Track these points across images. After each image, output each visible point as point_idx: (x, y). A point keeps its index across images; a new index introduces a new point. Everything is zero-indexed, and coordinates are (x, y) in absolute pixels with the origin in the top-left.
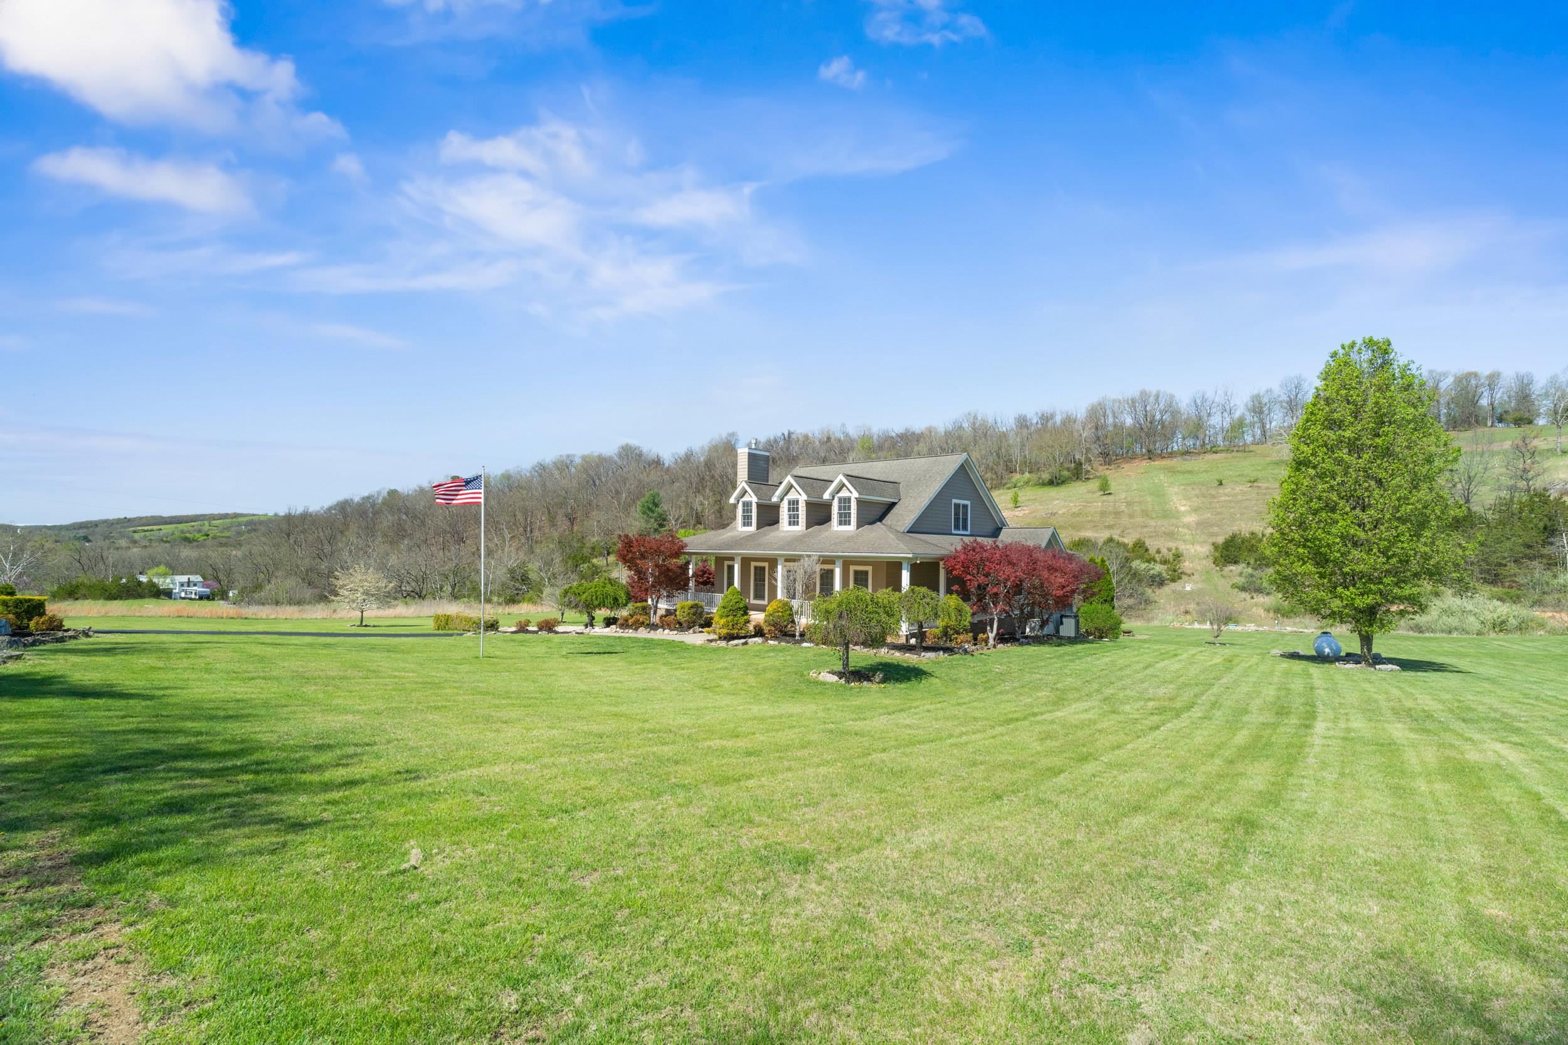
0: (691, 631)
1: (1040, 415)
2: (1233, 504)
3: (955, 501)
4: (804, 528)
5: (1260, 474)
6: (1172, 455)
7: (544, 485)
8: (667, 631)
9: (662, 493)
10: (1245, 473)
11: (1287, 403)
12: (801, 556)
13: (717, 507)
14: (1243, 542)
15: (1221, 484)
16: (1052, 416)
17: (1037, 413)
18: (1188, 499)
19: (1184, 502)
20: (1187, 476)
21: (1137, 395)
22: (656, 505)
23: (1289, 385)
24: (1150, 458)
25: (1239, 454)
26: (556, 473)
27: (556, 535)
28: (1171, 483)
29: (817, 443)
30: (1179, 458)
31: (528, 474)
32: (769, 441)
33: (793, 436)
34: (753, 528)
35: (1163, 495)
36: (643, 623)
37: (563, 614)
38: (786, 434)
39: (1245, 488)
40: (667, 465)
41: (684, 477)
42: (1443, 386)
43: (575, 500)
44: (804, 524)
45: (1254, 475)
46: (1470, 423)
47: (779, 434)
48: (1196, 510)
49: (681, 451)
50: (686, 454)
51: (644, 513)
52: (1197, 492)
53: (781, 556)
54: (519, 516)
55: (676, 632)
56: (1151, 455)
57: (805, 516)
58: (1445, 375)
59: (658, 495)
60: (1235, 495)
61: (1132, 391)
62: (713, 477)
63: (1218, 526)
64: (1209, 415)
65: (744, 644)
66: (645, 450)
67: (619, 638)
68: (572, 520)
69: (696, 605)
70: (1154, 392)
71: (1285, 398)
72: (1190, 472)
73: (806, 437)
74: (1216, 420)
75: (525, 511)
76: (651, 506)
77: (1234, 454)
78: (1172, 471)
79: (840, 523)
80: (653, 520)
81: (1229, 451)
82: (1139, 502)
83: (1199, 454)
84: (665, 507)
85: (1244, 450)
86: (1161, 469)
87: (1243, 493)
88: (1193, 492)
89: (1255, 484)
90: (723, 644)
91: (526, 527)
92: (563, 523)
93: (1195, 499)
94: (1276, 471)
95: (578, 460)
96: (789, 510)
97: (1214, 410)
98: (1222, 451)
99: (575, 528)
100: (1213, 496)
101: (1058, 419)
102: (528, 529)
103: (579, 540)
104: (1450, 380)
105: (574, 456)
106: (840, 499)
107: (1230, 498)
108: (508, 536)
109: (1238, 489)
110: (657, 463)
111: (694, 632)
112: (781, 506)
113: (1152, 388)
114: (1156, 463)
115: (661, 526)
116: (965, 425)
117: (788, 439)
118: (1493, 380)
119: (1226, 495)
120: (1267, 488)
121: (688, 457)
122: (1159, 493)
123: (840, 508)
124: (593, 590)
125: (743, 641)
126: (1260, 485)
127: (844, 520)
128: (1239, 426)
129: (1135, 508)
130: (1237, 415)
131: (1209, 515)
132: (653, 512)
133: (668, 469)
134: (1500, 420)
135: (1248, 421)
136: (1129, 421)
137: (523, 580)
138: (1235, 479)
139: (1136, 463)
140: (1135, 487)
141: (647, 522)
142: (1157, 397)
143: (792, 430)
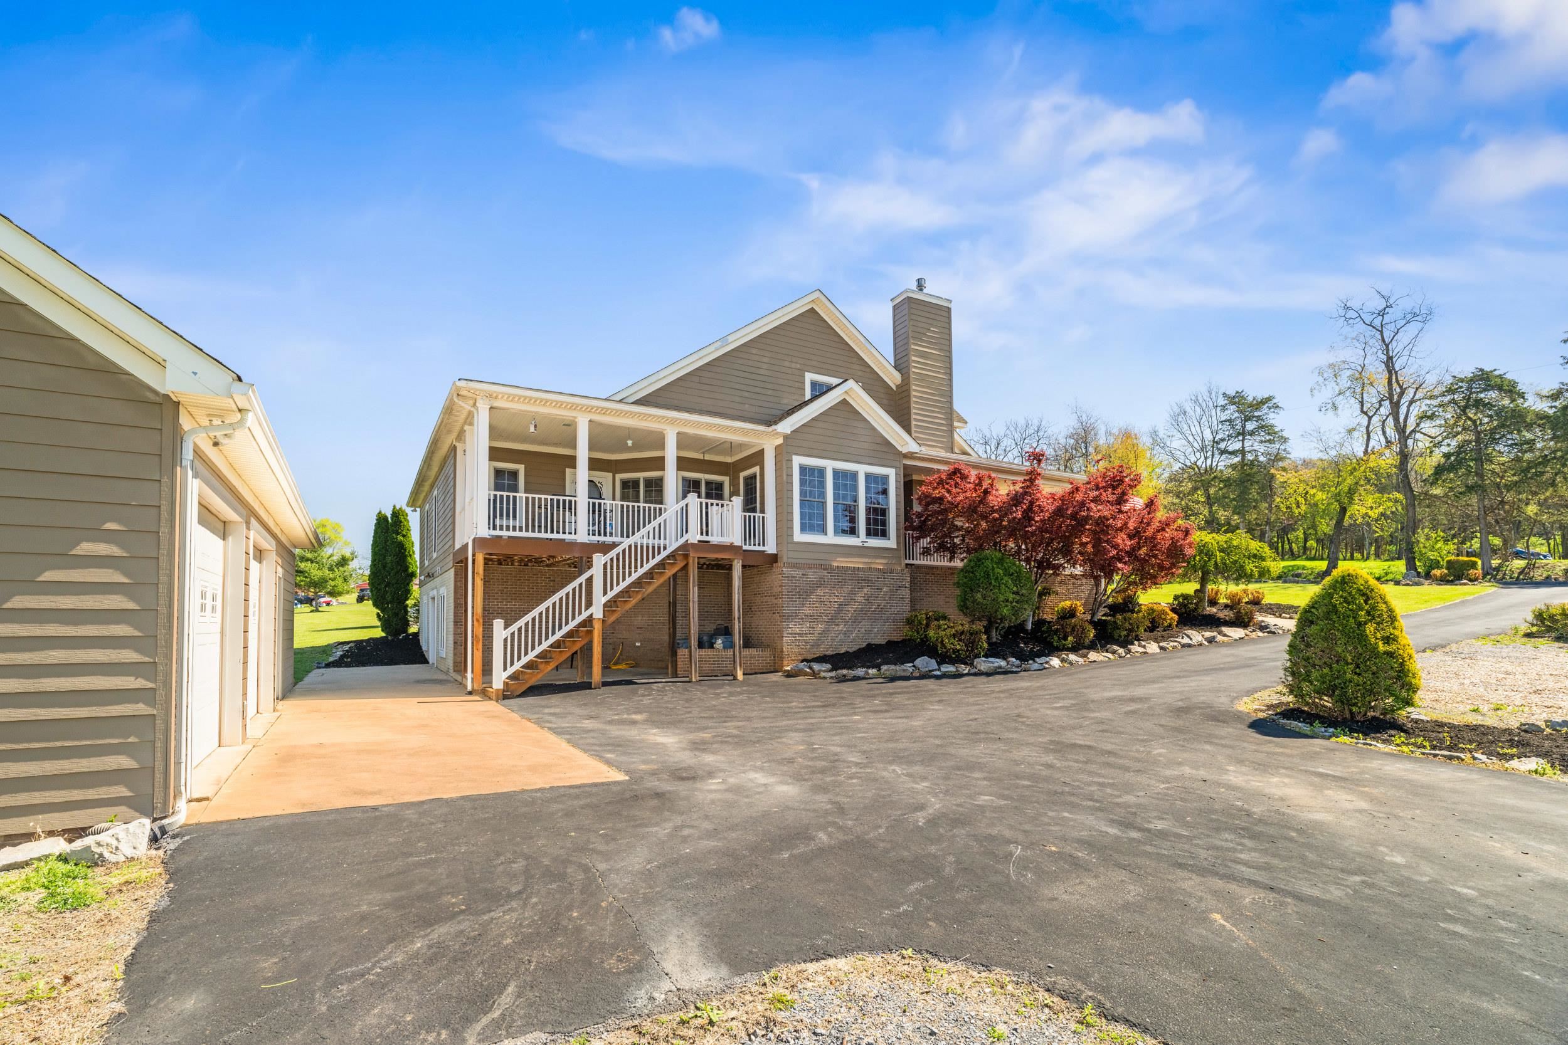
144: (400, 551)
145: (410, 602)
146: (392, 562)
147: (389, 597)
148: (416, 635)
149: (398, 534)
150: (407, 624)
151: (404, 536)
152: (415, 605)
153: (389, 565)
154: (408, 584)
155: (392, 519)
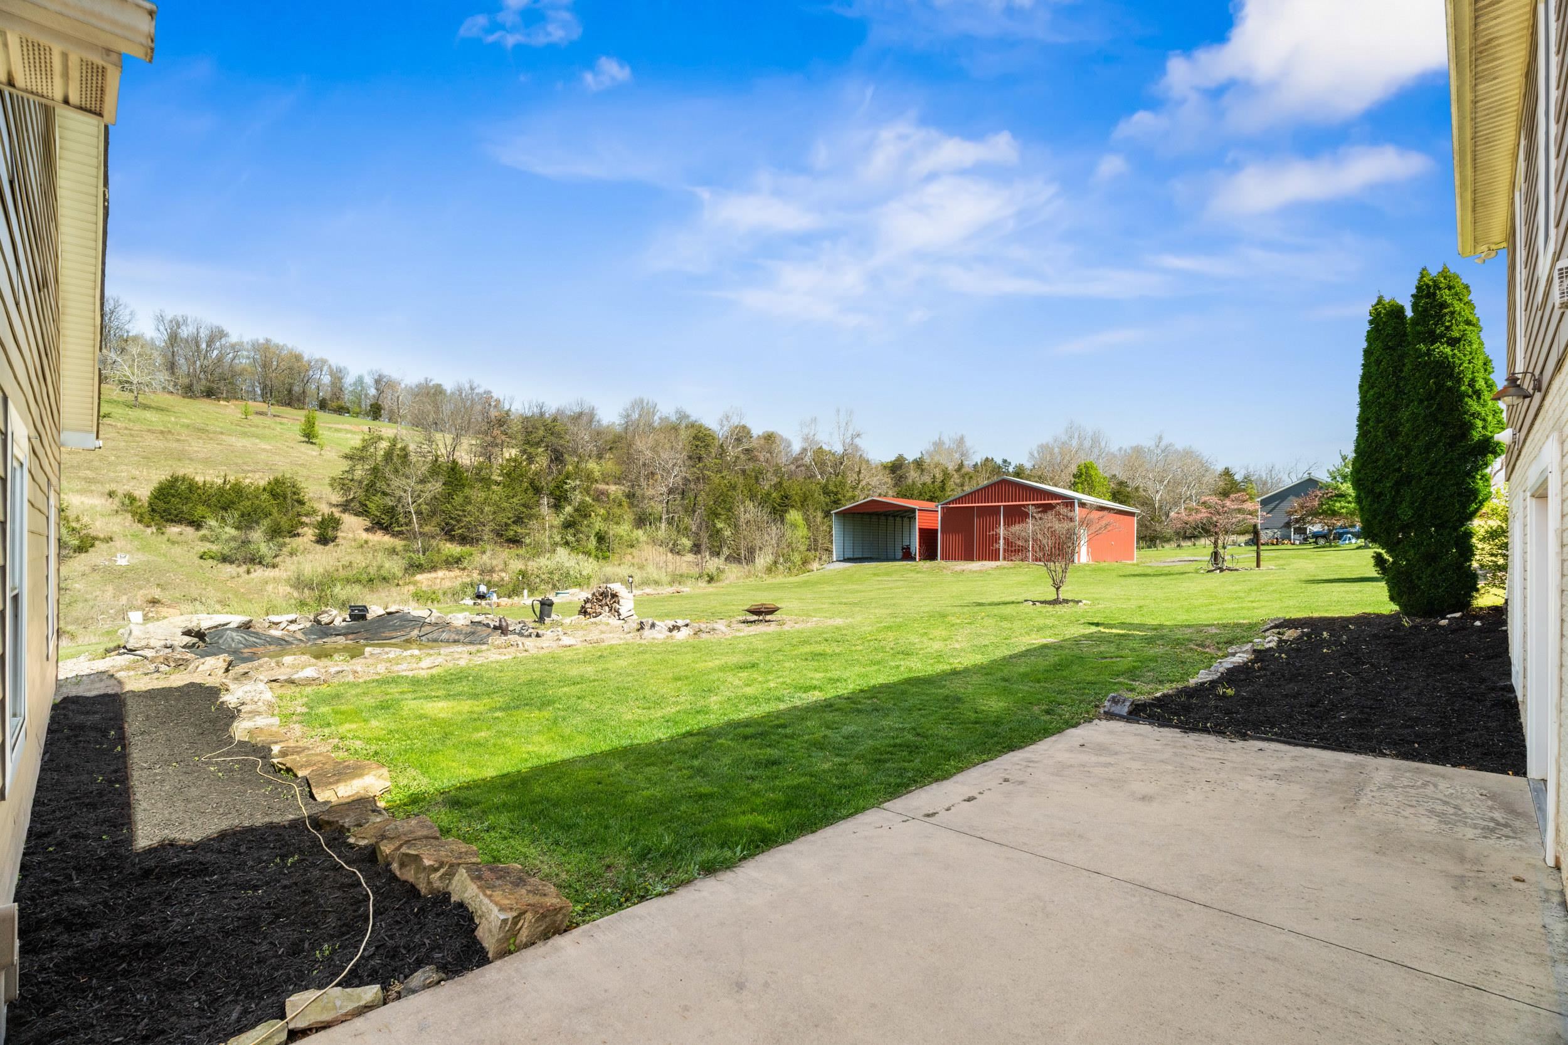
144: (1440, 386)
145: (1479, 526)
146: (1414, 417)
147: (1405, 512)
148: (1499, 615)
149: (1434, 338)
150: (1469, 583)
151: (1453, 342)
152: (1493, 535)
153: (1405, 429)
154: (1470, 474)
155: (1415, 306)
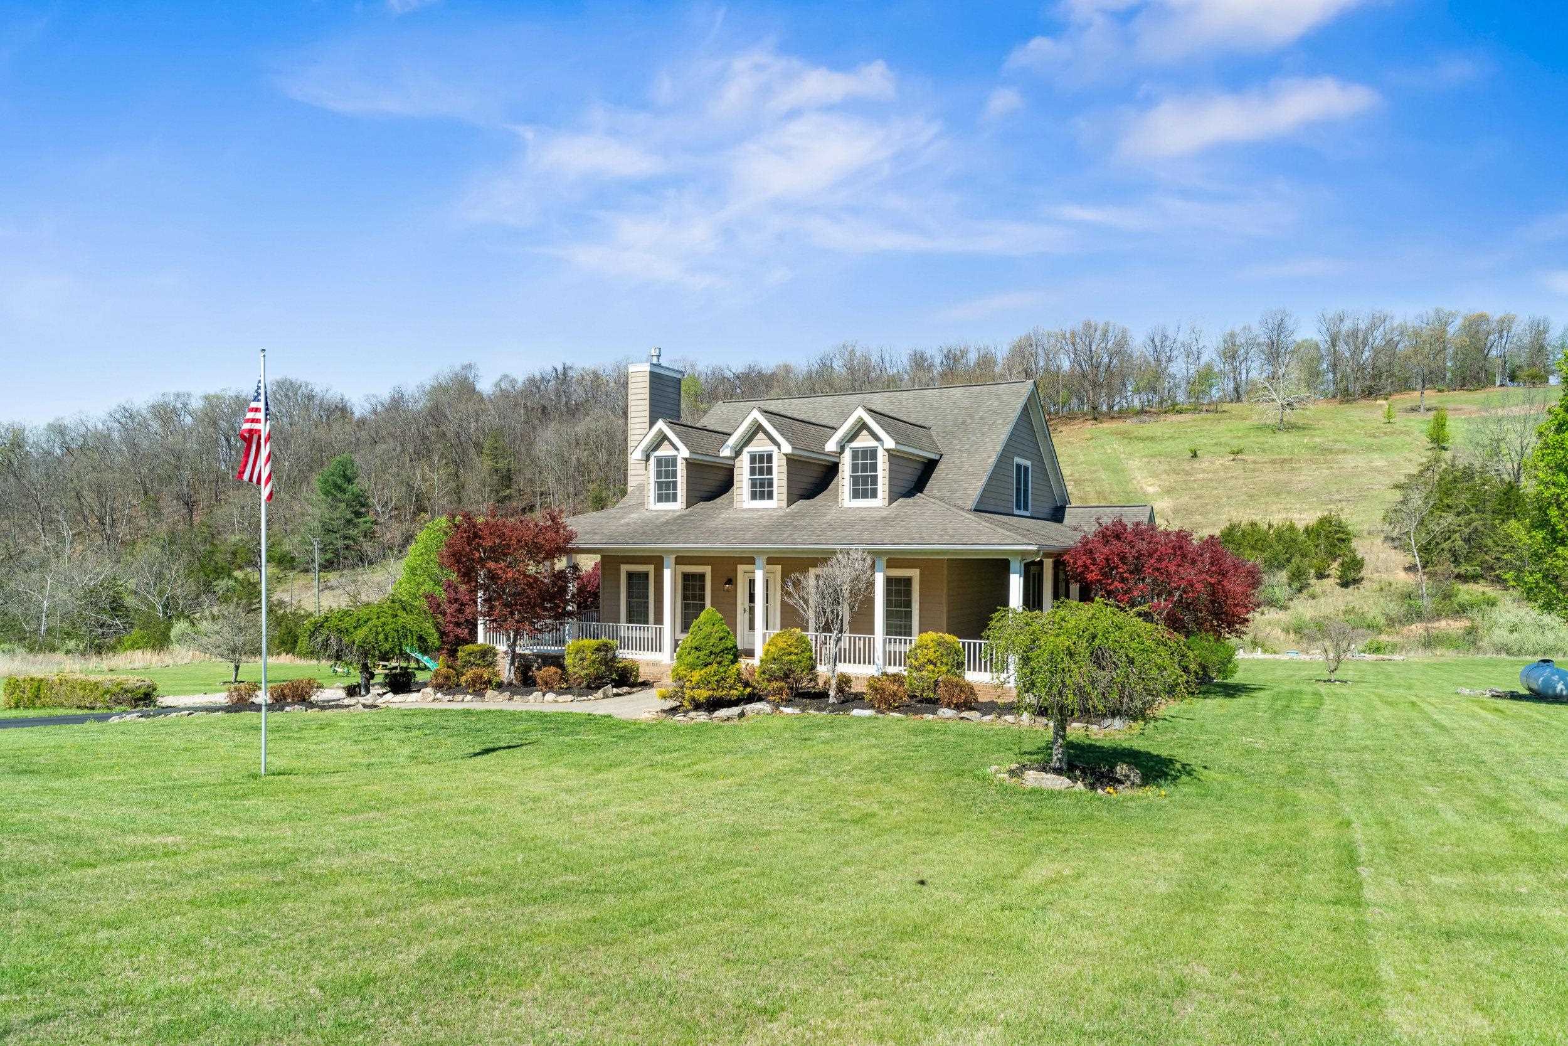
0: (600, 693)
1: (945, 352)
2: (1214, 484)
3: (1017, 460)
4: (784, 504)
5: (1242, 444)
6: (1122, 415)
7: (133, 446)
8: (550, 696)
9: (358, 462)
10: (1223, 440)
11: (1268, 346)
12: (834, 552)
13: (453, 485)
14: (1243, 536)
15: (1195, 455)
16: (964, 353)
17: (941, 350)
18: (1155, 475)
19: (1151, 480)
20: (1150, 444)
21: (1079, 328)
22: (349, 480)
23: (1270, 320)
24: (1095, 419)
25: (1209, 416)
26: (155, 426)
27: (163, 530)
28: (1130, 454)
29: (612, 384)
30: (1135, 420)
31: (100, 426)
32: (531, 381)
33: (571, 373)
34: (678, 505)
35: (1123, 471)
36: (490, 682)
37: (237, 668)
38: (560, 369)
39: (1227, 460)
40: (357, 414)
41: (393, 436)
42: (1451, 330)
43: (194, 470)
44: (785, 497)
45: (1236, 444)
46: (1479, 381)
47: (549, 369)
48: (1169, 491)
49: (385, 394)
50: (393, 399)
51: (327, 493)
52: (1166, 466)
53: (761, 552)
54: (89, 497)
55: (569, 697)
56: (1096, 415)
57: (785, 483)
58: (1453, 315)
59: (352, 462)
60: (1216, 471)
61: (1072, 323)
62: (443, 435)
63: (1201, 514)
64: (1169, 360)
65: (742, 715)
66: (318, 390)
67: (443, 712)
68: (190, 505)
69: (605, 645)
70: (1101, 326)
71: (1263, 339)
72: (1152, 439)
73: (596, 376)
74: (1179, 368)
75: (100, 489)
76: (339, 481)
77: (1203, 414)
78: (1126, 436)
79: (856, 494)
80: (343, 505)
81: (1196, 410)
82: (1092, 481)
83: (1158, 414)
84: (362, 484)
85: (1214, 409)
86: (1113, 433)
87: (1226, 469)
88: (1161, 467)
89: (1239, 457)
90: (702, 717)
91: (103, 518)
92: (172, 509)
93: (1164, 476)
94: (1261, 440)
95: (197, 404)
96: (753, 471)
97: (1175, 353)
98: (1187, 411)
99: (197, 520)
100: (1188, 473)
101: (972, 357)
102: (105, 523)
103: (204, 541)
104: (1458, 322)
105: (189, 395)
106: (855, 454)
107: (1210, 476)
108: (68, 533)
109: (1218, 462)
110: (342, 411)
111: (606, 696)
112: (737, 464)
113: (1099, 320)
114: (1105, 425)
115: (358, 514)
116: (837, 365)
117: (563, 377)
118: (1504, 326)
119: (1204, 471)
120: (1255, 462)
121: (396, 404)
122: (1115, 468)
123: (855, 468)
124: (375, 621)
125: (735, 711)
126: (1244, 457)
127: (864, 487)
128: (1206, 377)
129: (1088, 489)
130: (1205, 359)
131: (1187, 498)
132: (344, 491)
133: (362, 422)
134: (1513, 378)
135: (1216, 370)
136: (1066, 365)
137: (113, 609)
138: (1212, 449)
139: (1077, 425)
140: (1082, 458)
141: (334, 508)
142: (1105, 335)
143: (569, 364)
